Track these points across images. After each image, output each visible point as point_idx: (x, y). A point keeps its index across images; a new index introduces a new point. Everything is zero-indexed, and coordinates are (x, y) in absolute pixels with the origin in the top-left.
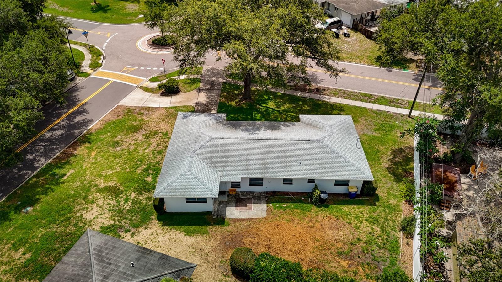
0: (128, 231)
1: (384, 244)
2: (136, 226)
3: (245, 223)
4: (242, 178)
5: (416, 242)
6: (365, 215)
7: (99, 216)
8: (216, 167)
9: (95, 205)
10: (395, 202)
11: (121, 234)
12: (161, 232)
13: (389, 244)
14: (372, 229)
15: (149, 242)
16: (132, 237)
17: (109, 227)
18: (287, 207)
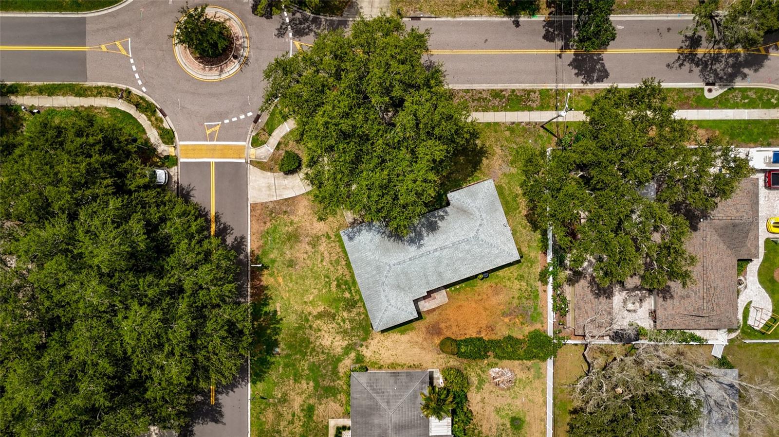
0: (362, 346)
1: (530, 295)
2: (365, 339)
3: (437, 312)
4: (427, 292)
5: (550, 288)
6: (515, 274)
7: (334, 340)
8: (405, 290)
9: (323, 332)
10: (534, 254)
11: (358, 349)
12: (384, 338)
13: (532, 294)
14: (521, 285)
15: (381, 349)
16: (367, 349)
17: (347, 347)
18: (460, 288)
